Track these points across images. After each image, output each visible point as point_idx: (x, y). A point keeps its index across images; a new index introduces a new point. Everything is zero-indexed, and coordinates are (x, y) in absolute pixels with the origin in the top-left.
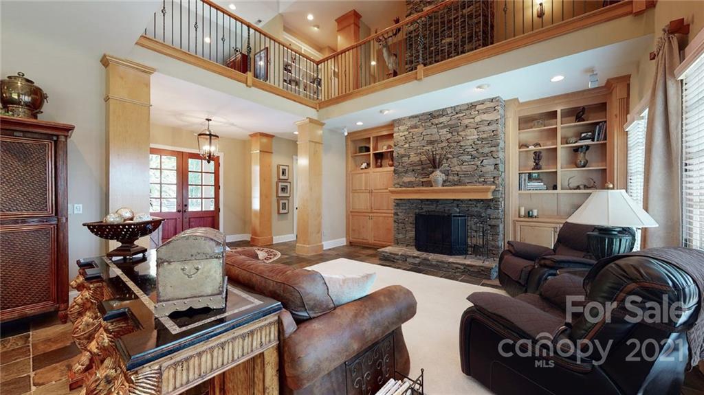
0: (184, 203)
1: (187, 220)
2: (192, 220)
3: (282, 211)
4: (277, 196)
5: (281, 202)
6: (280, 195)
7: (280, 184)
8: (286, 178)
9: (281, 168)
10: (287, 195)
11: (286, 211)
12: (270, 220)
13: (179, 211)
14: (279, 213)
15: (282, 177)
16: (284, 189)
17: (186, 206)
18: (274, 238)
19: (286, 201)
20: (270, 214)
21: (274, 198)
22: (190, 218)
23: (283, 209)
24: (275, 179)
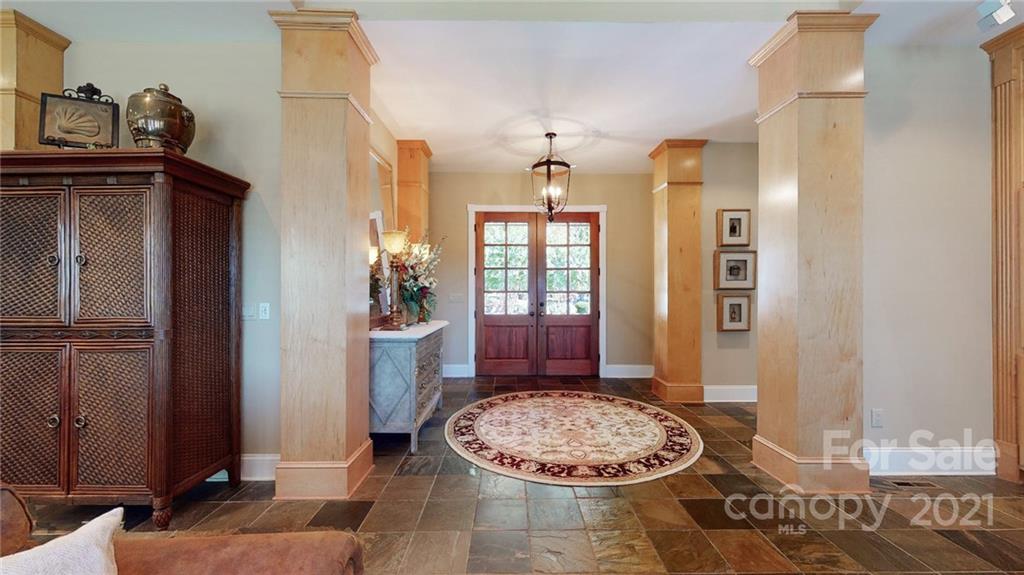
0: (540, 301)
1: (545, 329)
2: (551, 330)
3: (728, 325)
4: (717, 288)
5: (727, 302)
6: (724, 284)
7: (724, 258)
8: (742, 240)
9: (727, 216)
10: (748, 284)
11: (742, 325)
12: (695, 343)
13: (532, 314)
14: (720, 329)
15: (728, 239)
16: (735, 270)
17: (542, 305)
18: (705, 387)
19: (744, 302)
20: (696, 331)
21: (709, 293)
22: (548, 328)
23: (732, 319)
24: (709, 246)
